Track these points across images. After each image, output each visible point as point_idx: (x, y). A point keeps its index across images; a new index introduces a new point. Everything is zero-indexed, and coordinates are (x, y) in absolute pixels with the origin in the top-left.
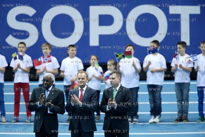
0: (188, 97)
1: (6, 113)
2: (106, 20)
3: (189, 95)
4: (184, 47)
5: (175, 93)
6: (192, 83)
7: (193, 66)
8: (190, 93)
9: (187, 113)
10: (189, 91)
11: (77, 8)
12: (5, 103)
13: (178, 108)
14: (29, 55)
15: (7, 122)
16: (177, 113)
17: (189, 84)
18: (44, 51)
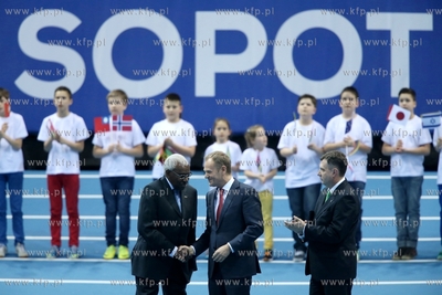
0: (418, 206)
1: (27, 238)
2: (230, 42)
3: (421, 203)
5: (391, 197)
6: (427, 177)
7: (430, 141)
9: (416, 241)
10: (420, 194)
11: (170, 16)
12: (24, 217)
13: (398, 230)
16: (395, 239)
17: (420, 179)
18: (111, 107)
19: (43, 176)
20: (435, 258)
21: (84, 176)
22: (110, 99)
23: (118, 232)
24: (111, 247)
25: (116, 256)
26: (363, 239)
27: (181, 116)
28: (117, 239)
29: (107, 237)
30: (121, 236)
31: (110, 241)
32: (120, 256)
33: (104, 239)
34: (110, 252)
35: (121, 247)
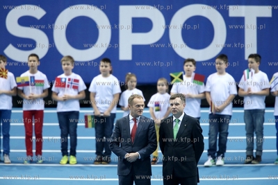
2: (142, 25)
4: (257, 62)
6: (268, 111)
8: (264, 124)
13: (247, 144)
14: (43, 73)
15: (12, 162)
18: (64, 67)
19: (20, 111)
20: (273, 163)
21: (46, 111)
22: (63, 63)
23: (69, 147)
24: (65, 157)
25: (68, 163)
26: (227, 151)
27: (111, 73)
28: (69, 151)
29: (62, 150)
30: (71, 149)
31: (64, 152)
32: (71, 162)
33: (60, 151)
34: (64, 160)
35: (72, 157)
